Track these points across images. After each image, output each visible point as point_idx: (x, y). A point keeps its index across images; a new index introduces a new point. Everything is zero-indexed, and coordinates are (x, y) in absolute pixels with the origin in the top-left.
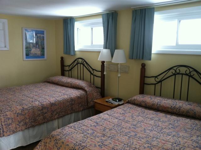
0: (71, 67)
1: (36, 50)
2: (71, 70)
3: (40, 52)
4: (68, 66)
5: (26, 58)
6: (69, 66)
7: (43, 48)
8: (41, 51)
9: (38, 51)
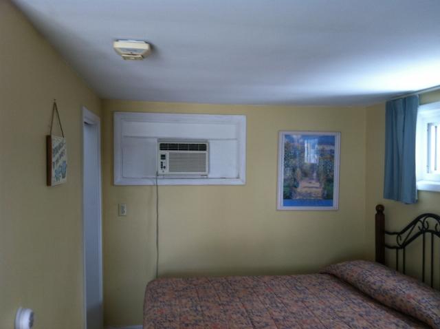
0: (404, 236)
1: (311, 185)
2: (403, 246)
3: (320, 190)
4: (394, 233)
5: (285, 205)
6: (399, 234)
7: (330, 181)
8: (323, 186)
9: (317, 188)
